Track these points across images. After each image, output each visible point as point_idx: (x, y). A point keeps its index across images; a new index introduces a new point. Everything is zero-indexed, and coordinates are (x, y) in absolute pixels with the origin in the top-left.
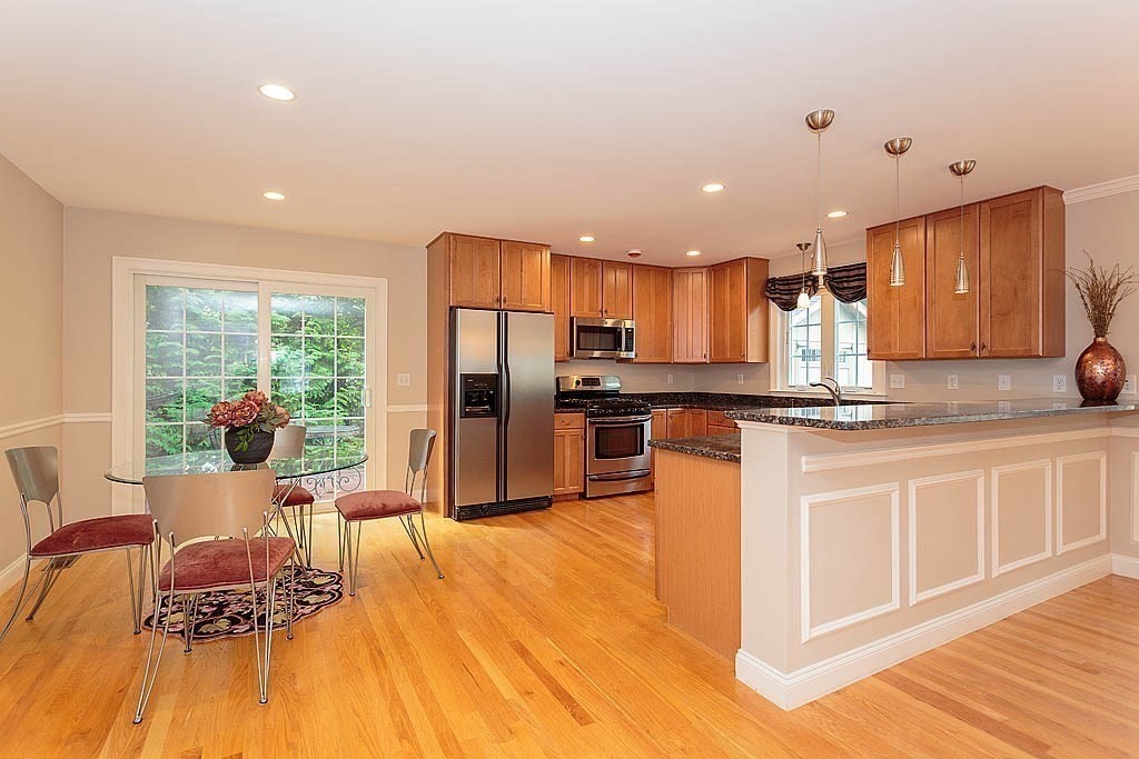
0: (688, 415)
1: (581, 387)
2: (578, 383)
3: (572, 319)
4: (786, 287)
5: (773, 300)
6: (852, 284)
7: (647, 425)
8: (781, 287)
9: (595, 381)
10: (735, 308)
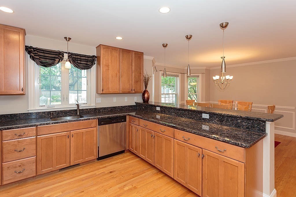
5: (34, 59)
8: (39, 54)
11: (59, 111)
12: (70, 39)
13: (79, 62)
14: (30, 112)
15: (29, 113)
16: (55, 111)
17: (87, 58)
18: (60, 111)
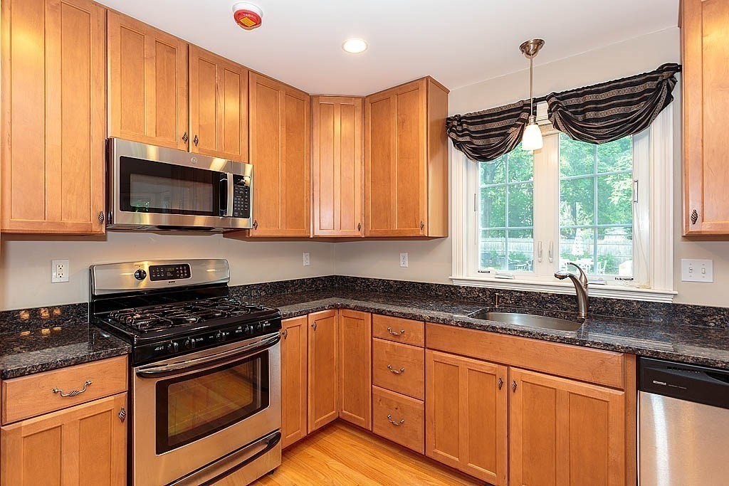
0: (340, 319)
1: (145, 284)
2: (141, 275)
3: (109, 144)
4: (480, 128)
5: (459, 145)
6: (603, 114)
7: (275, 353)
8: (472, 128)
9: (181, 269)
10: (407, 156)
11: (521, 292)
12: (539, 43)
13: (590, 115)
14: (455, 283)
15: (453, 286)
16: (510, 292)
17: (627, 91)
18: (525, 293)
